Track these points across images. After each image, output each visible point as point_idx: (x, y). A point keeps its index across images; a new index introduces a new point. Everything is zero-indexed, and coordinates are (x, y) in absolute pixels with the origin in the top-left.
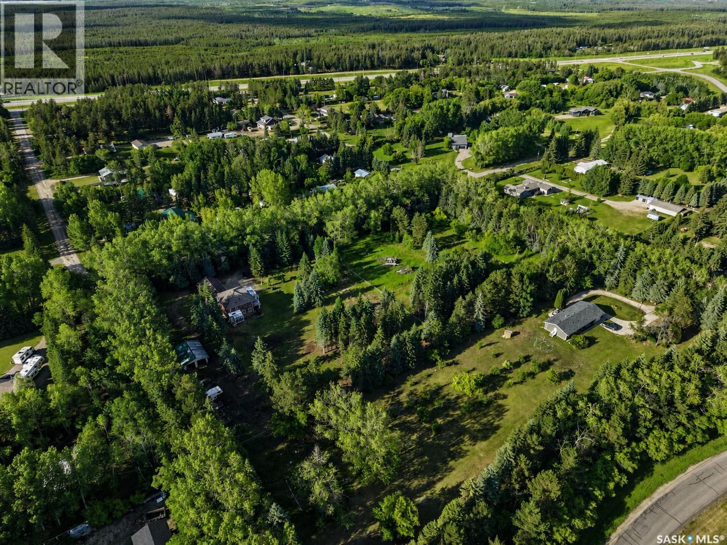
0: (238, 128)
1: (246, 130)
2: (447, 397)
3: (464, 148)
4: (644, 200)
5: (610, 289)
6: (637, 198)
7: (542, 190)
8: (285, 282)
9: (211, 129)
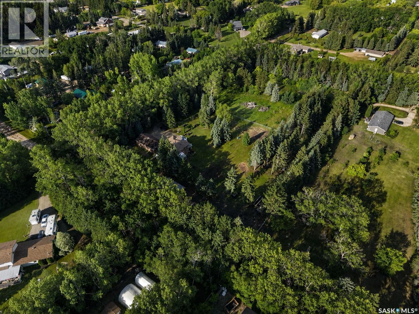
0: (85, 28)
1: (90, 29)
2: (347, 181)
3: (241, 29)
4: (360, 50)
5: (382, 102)
6: (356, 50)
7: (304, 50)
8: (193, 128)
9: (66, 30)
